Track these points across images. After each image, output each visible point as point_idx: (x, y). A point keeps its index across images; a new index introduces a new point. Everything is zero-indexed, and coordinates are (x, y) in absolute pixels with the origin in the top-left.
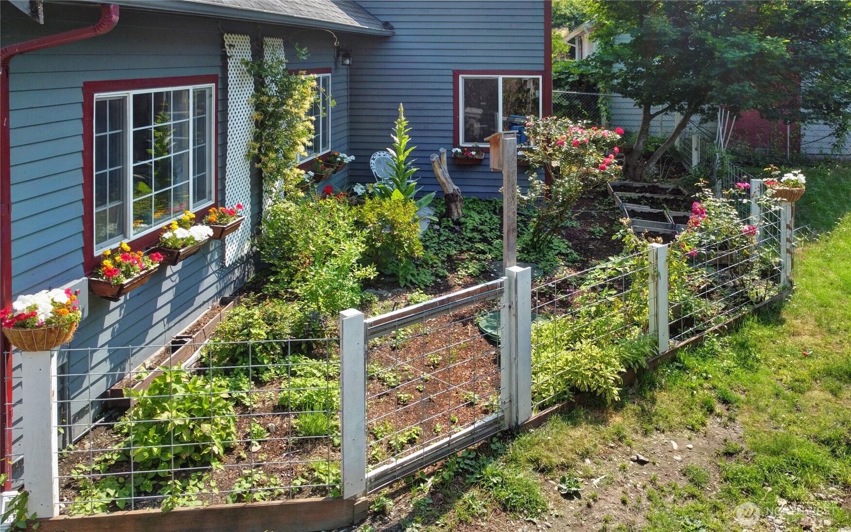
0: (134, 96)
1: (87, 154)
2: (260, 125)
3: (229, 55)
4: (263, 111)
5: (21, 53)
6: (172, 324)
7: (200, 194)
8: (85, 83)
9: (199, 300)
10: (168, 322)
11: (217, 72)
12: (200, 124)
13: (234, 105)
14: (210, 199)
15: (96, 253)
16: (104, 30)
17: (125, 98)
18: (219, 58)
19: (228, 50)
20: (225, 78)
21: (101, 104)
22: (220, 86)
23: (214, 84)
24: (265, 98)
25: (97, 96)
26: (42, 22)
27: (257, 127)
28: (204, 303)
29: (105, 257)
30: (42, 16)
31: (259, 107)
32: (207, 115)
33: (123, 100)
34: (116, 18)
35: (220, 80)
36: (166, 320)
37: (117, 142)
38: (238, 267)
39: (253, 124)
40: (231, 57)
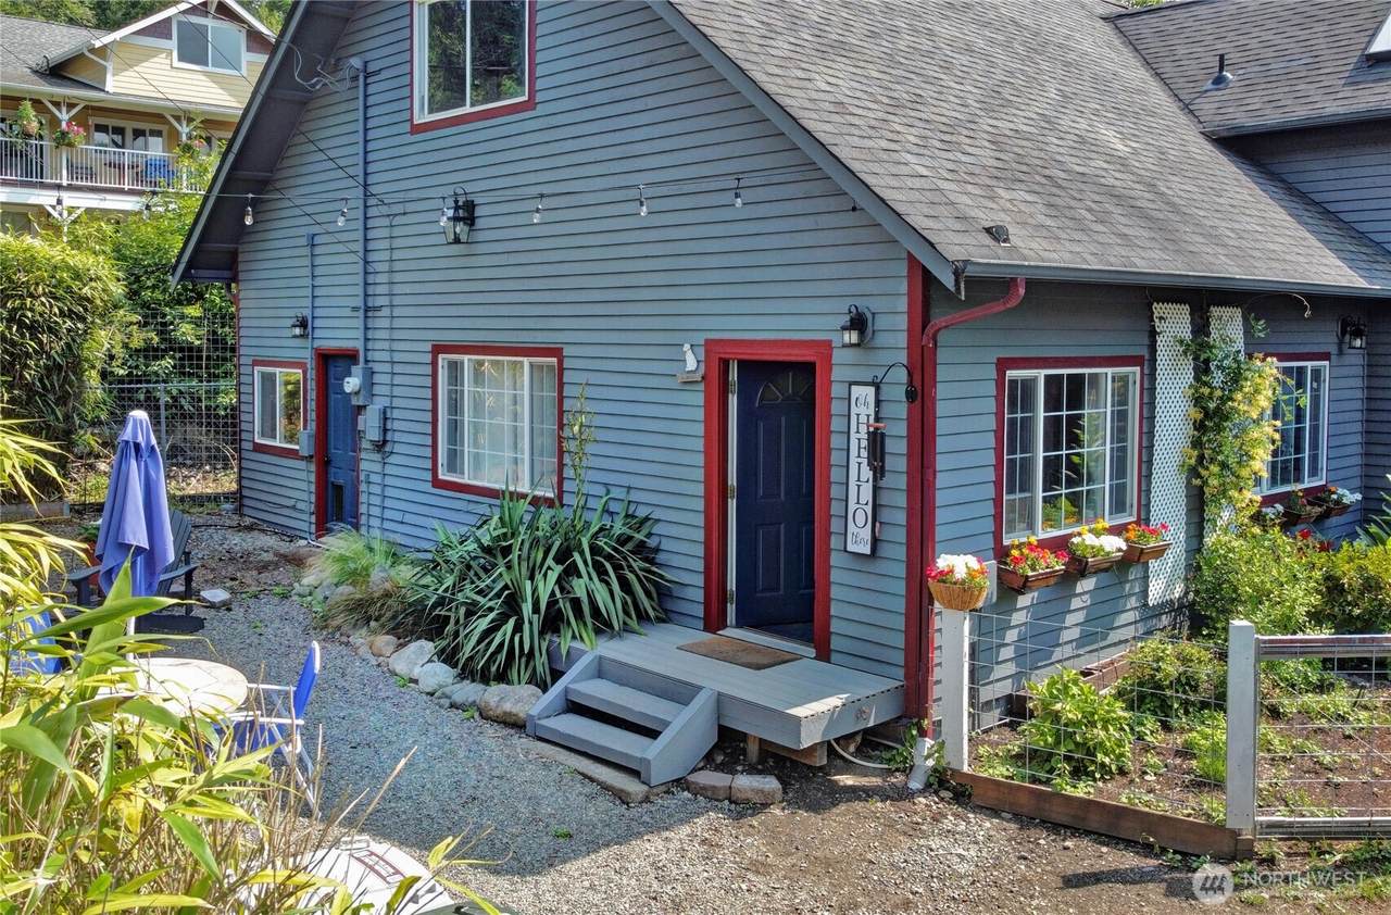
0: (1048, 378)
1: (998, 433)
2: (1200, 427)
3: (1158, 330)
4: (1203, 408)
5: (946, 327)
6: (1081, 652)
7: (1119, 505)
8: (998, 359)
9: (1114, 637)
10: (1077, 648)
11: (1145, 352)
12: (1121, 417)
13: (1163, 397)
14: (1131, 515)
15: (1006, 542)
16: (1013, 303)
17: (1036, 377)
18: (1147, 334)
19: (1157, 324)
20: (1153, 360)
21: (1013, 382)
22: (1146, 371)
23: (1138, 368)
24: (1206, 391)
25: (1011, 374)
26: (963, 298)
27: (1195, 429)
28: (1121, 642)
29: (1013, 546)
30: (963, 293)
31: (1198, 401)
32: (1130, 407)
33: (1034, 380)
34: (1022, 291)
35: (1146, 363)
36: (1074, 644)
37: (1027, 425)
38: (1166, 613)
39: (1191, 425)
40: (1161, 332)
